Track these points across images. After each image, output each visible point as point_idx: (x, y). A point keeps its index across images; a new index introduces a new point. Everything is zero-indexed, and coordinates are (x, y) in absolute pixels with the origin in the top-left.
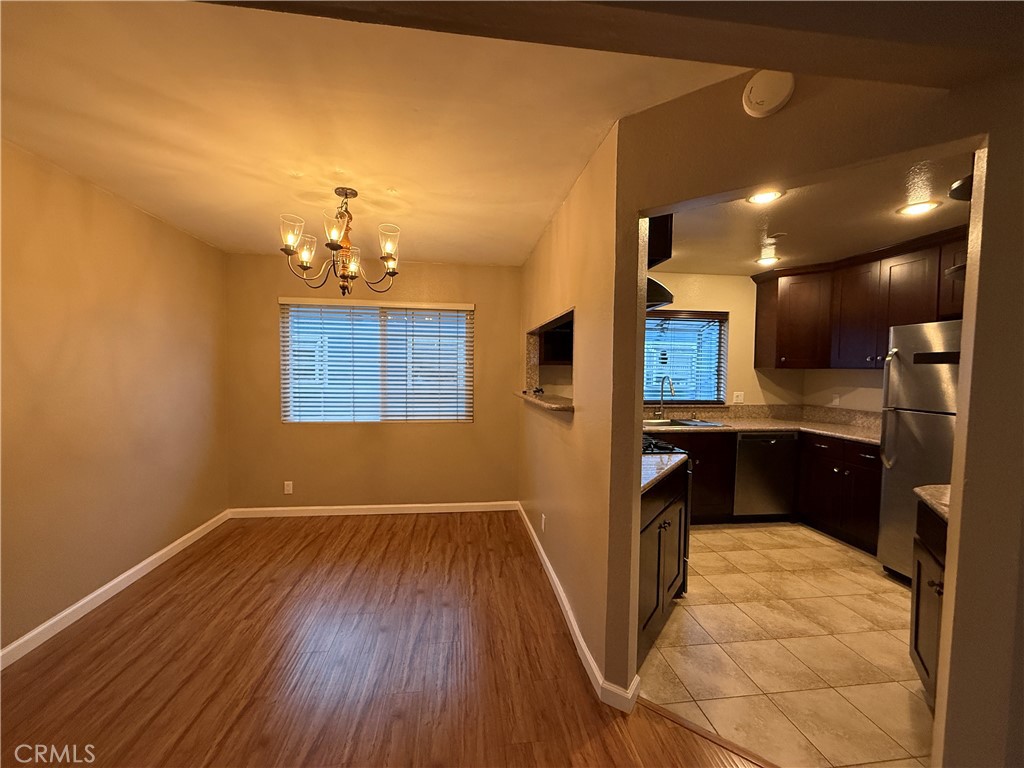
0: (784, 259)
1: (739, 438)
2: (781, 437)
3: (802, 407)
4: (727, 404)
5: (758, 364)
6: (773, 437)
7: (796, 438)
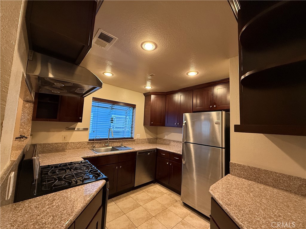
0: (153, 88)
1: (137, 154)
2: (151, 151)
3: (157, 139)
4: (134, 139)
5: (145, 124)
6: (149, 152)
7: (156, 151)
